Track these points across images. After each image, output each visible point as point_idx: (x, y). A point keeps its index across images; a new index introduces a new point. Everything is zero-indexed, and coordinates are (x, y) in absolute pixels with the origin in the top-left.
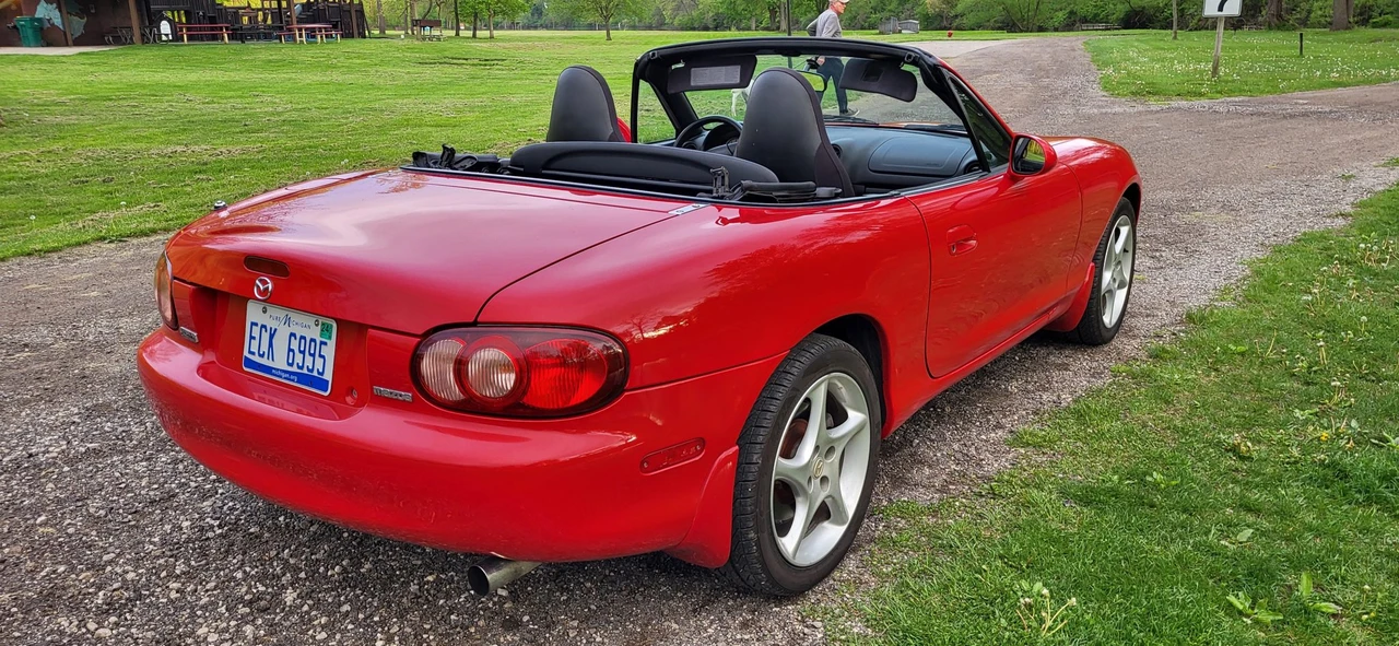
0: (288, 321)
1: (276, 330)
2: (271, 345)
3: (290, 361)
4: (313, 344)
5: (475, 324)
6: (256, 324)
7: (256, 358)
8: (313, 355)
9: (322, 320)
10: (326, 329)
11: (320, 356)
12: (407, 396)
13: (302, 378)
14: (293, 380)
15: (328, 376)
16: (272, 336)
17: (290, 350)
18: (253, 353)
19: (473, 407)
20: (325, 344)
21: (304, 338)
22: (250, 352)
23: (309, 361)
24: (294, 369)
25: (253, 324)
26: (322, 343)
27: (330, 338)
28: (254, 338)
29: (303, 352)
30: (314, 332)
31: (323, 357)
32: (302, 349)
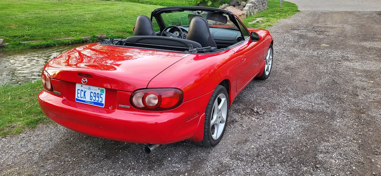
0: (89, 89)
1: (86, 91)
2: (84, 95)
3: (91, 99)
4: (98, 95)
5: (147, 88)
6: (79, 90)
7: (80, 99)
8: (99, 97)
9: (100, 88)
10: (102, 91)
11: (101, 97)
12: (129, 107)
13: (95, 103)
14: (92, 104)
15: (104, 102)
16: (85, 93)
17: (91, 96)
18: (79, 97)
19: (147, 109)
20: (102, 94)
21: (95, 93)
22: (78, 97)
23: (97, 99)
24: (93, 101)
25: (78, 90)
26: (101, 94)
27: (103, 93)
28: (79, 93)
29: (95, 97)
30: (99, 92)
31: (102, 98)
32: (95, 96)
